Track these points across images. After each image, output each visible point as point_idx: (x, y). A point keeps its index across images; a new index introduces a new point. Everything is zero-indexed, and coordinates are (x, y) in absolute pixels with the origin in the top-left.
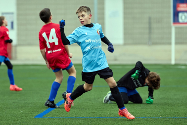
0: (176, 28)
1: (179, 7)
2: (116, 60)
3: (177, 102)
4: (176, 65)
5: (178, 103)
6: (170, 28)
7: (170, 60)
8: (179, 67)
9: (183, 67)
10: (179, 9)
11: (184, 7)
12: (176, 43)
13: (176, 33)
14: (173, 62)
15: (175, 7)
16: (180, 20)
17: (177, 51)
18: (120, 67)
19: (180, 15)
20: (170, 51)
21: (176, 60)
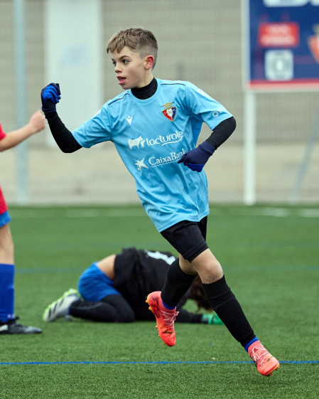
0: (259, 97)
1: (265, 33)
2: (79, 191)
3: (263, 315)
4: (258, 205)
5: (266, 319)
6: (240, 96)
7: (241, 191)
8: (268, 212)
9: (280, 213)
10: (267, 40)
11: (281, 34)
12: (259, 141)
13: (259, 112)
14: (250, 198)
15: (255, 35)
16: (271, 74)
17: (260, 166)
18: (92, 214)
19: (270, 57)
20: (241, 164)
21: (258, 190)
